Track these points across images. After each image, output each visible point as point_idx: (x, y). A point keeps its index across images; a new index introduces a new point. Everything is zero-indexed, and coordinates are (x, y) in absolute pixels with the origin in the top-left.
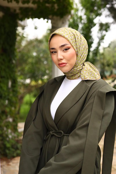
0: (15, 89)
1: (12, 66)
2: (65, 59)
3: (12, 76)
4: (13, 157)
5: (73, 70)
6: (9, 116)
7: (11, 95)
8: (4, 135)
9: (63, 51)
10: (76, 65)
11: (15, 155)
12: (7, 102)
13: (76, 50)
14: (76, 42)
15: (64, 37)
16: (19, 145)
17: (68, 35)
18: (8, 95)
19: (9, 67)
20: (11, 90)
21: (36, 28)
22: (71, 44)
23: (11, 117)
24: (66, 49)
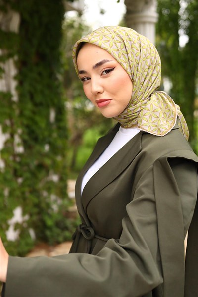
0: (62, 124)
1: (56, 83)
2: (107, 91)
3: (56, 101)
4: (58, 243)
5: (126, 112)
6: (51, 172)
7: (55, 135)
8: (43, 205)
9: (102, 75)
10: (132, 102)
11: (61, 239)
12: (47, 148)
13: (129, 71)
14: (127, 54)
15: (100, 47)
16: (69, 222)
17: (109, 41)
18: (50, 135)
19: (49, 87)
20: (54, 127)
21: (102, 12)
22: (116, 60)
23: (56, 173)
24: (108, 71)
